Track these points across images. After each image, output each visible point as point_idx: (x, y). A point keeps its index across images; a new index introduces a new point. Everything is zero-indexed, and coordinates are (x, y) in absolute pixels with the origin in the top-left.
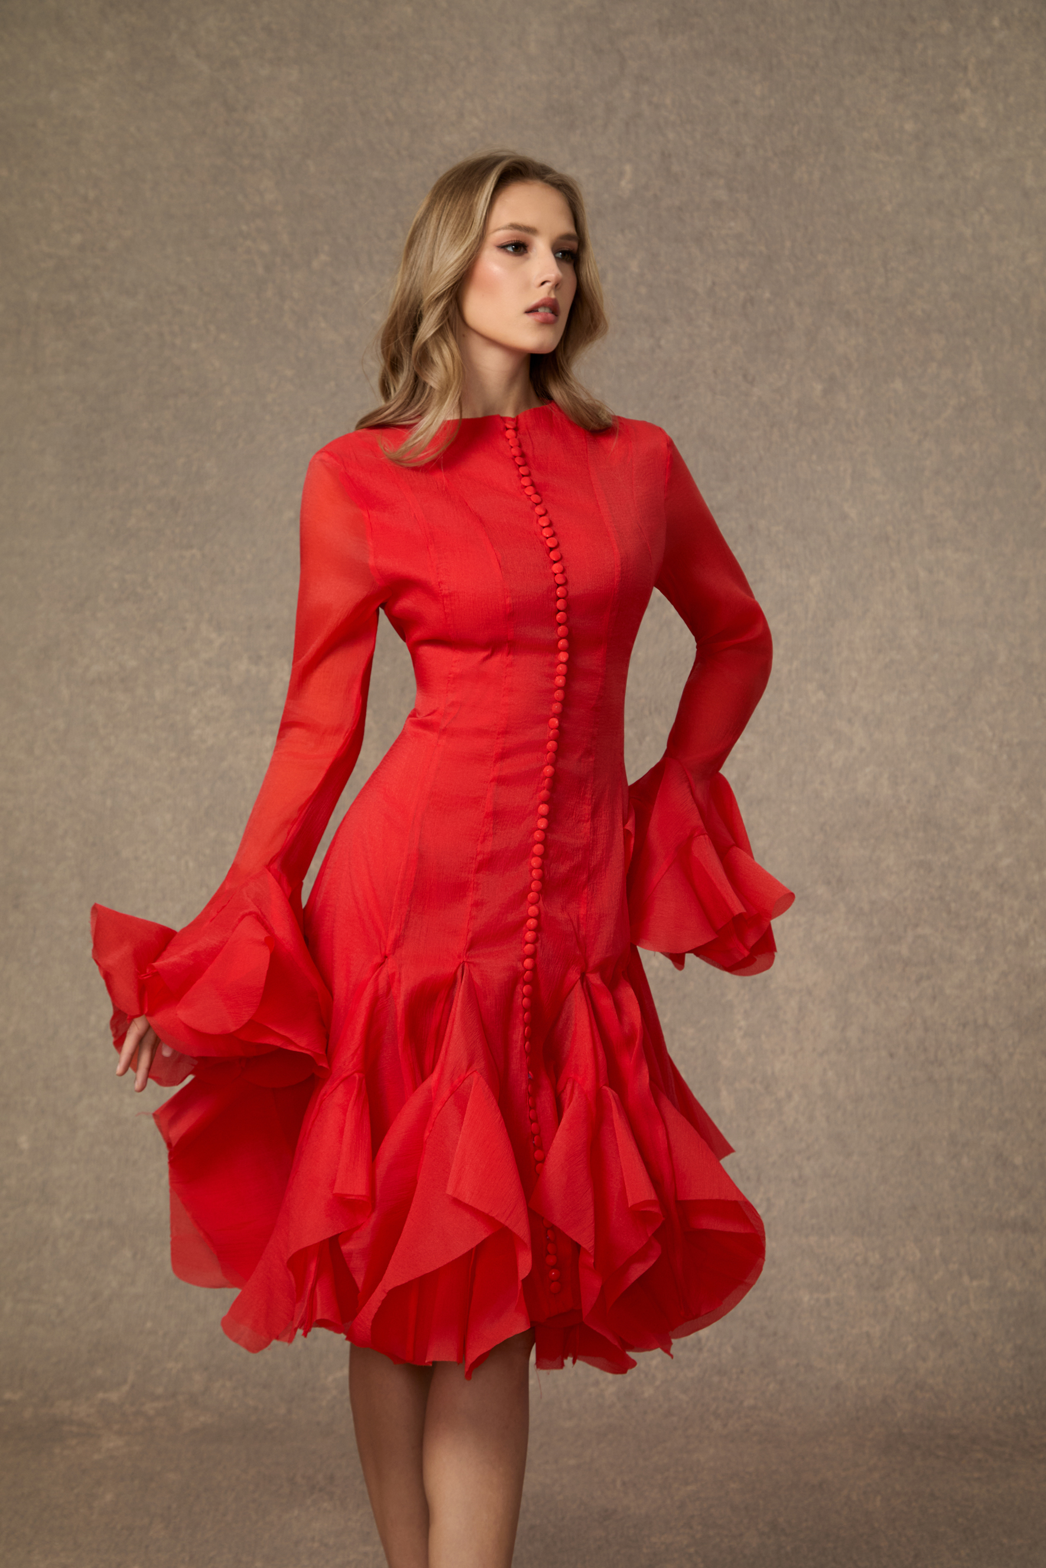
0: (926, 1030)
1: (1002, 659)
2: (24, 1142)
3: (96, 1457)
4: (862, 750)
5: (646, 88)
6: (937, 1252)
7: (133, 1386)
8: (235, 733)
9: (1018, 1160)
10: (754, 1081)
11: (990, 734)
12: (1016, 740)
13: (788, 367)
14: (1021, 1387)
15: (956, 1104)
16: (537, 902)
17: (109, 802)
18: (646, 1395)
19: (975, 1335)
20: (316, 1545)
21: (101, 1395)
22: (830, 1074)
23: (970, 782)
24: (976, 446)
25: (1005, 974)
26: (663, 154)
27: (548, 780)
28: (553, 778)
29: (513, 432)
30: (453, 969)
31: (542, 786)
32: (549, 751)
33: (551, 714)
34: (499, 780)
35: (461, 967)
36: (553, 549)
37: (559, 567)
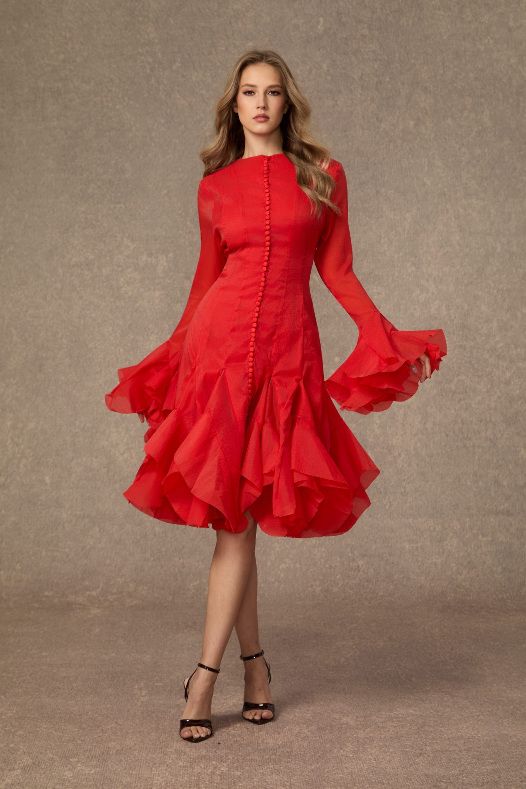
0: (463, 424)
1: (498, 250)
2: (48, 480)
3: (89, 616)
4: (433, 294)
6: (467, 525)
7: (102, 589)
8: (142, 290)
9: (505, 483)
10: (383, 448)
11: (493, 286)
12: (505, 288)
13: (397, 114)
14: (505, 586)
15: (477, 457)
16: (253, 346)
17: (82, 322)
18: (334, 591)
19: (484, 563)
21: (88, 593)
22: (418, 444)
23: (484, 308)
24: (486, 150)
25: (499, 397)
26: (338, 13)
27: (259, 297)
28: (262, 297)
29: (266, 161)
30: (218, 371)
31: (257, 300)
32: (261, 286)
33: (263, 272)
34: (241, 297)
35: (222, 370)
36: (267, 205)
37: (268, 213)
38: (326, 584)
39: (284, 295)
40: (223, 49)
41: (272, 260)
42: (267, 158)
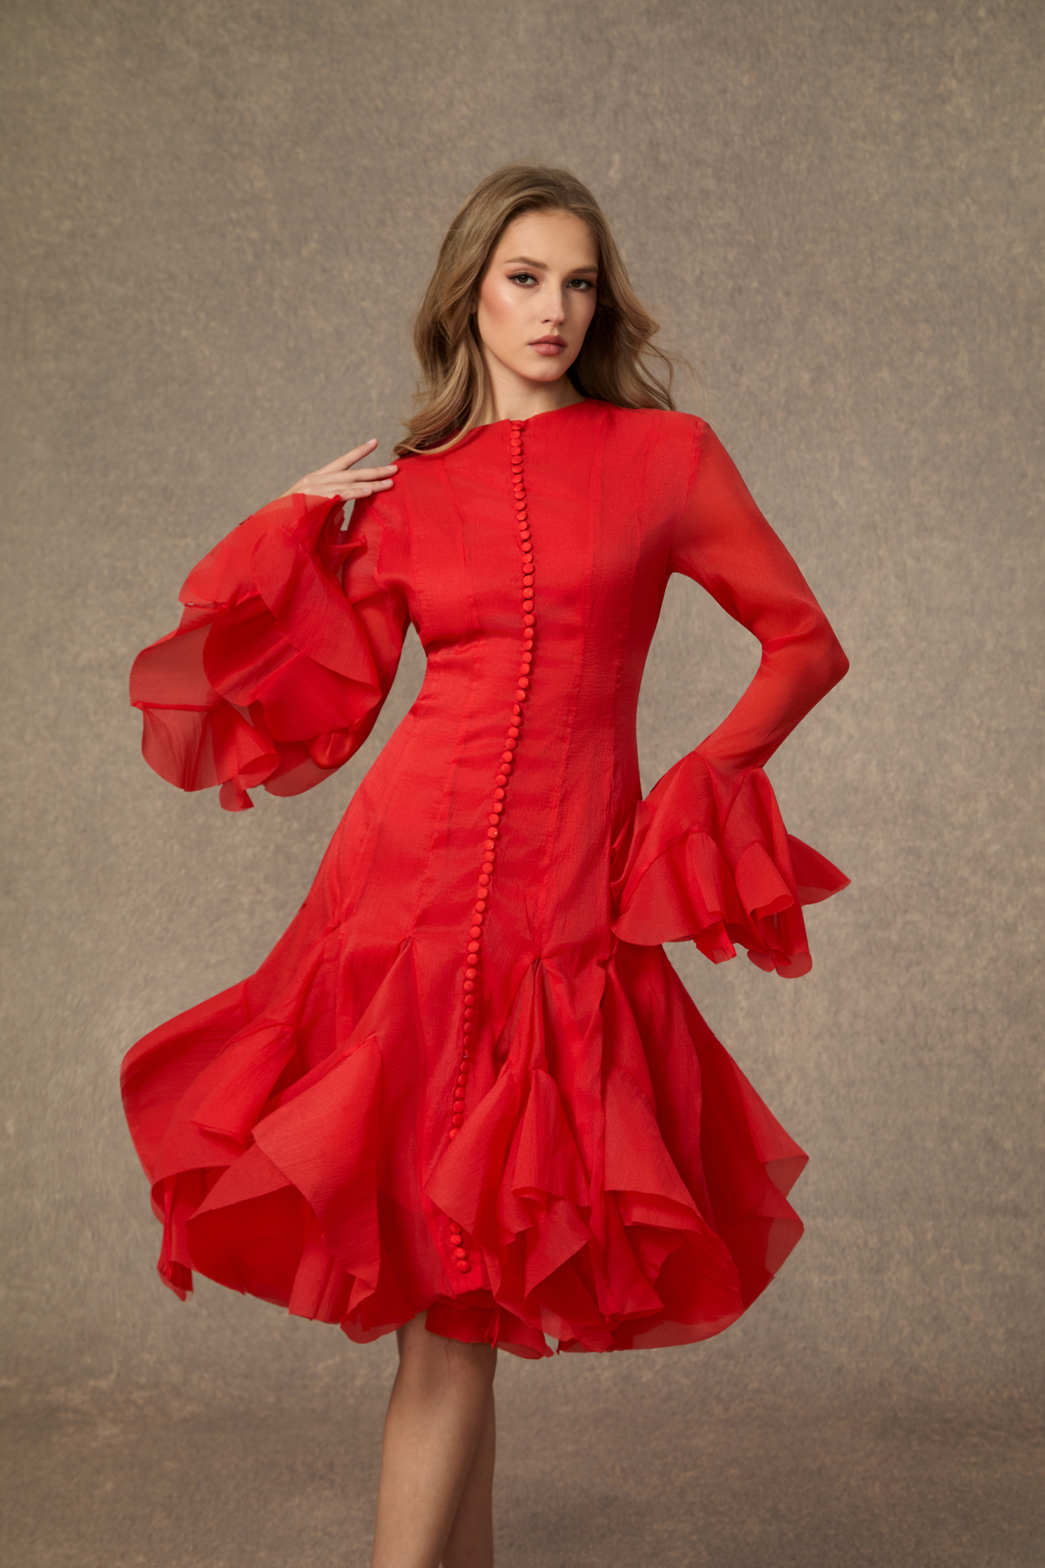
0: (916, 1015)
1: (989, 647)
3: (94, 1445)
4: (850, 737)
5: (634, 78)
6: (929, 1236)
7: (119, 1375)
9: (1008, 1145)
10: (756, 1061)
11: (978, 721)
12: (1003, 728)
13: (775, 356)
14: (1014, 1371)
15: (946, 1088)
16: (488, 884)
18: (644, 1379)
19: (968, 1319)
20: (319, 1534)
21: (92, 1383)
22: (824, 1058)
23: (958, 769)
24: (962, 436)
25: (994, 960)
26: (651, 143)
27: (505, 765)
28: (512, 763)
29: (517, 434)
30: (396, 942)
31: (499, 771)
32: (509, 737)
33: (515, 701)
34: (460, 762)
35: (405, 941)
36: (525, 541)
37: (529, 557)
38: (626, 1364)
39: (565, 758)
40: (410, 214)
41: (540, 673)
42: (518, 425)
